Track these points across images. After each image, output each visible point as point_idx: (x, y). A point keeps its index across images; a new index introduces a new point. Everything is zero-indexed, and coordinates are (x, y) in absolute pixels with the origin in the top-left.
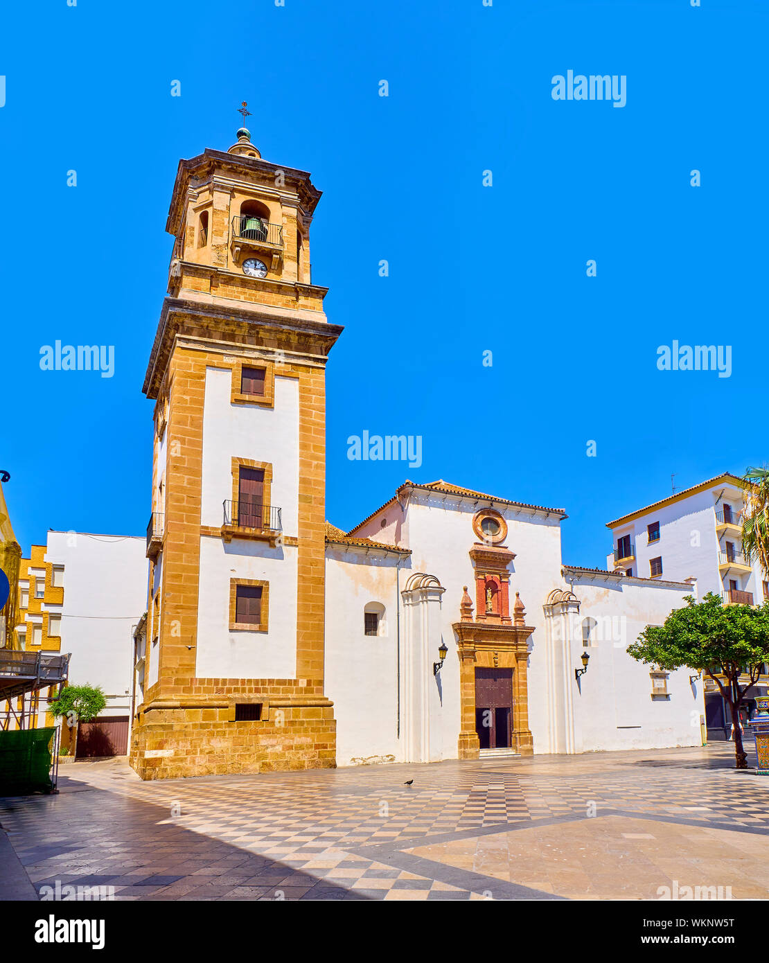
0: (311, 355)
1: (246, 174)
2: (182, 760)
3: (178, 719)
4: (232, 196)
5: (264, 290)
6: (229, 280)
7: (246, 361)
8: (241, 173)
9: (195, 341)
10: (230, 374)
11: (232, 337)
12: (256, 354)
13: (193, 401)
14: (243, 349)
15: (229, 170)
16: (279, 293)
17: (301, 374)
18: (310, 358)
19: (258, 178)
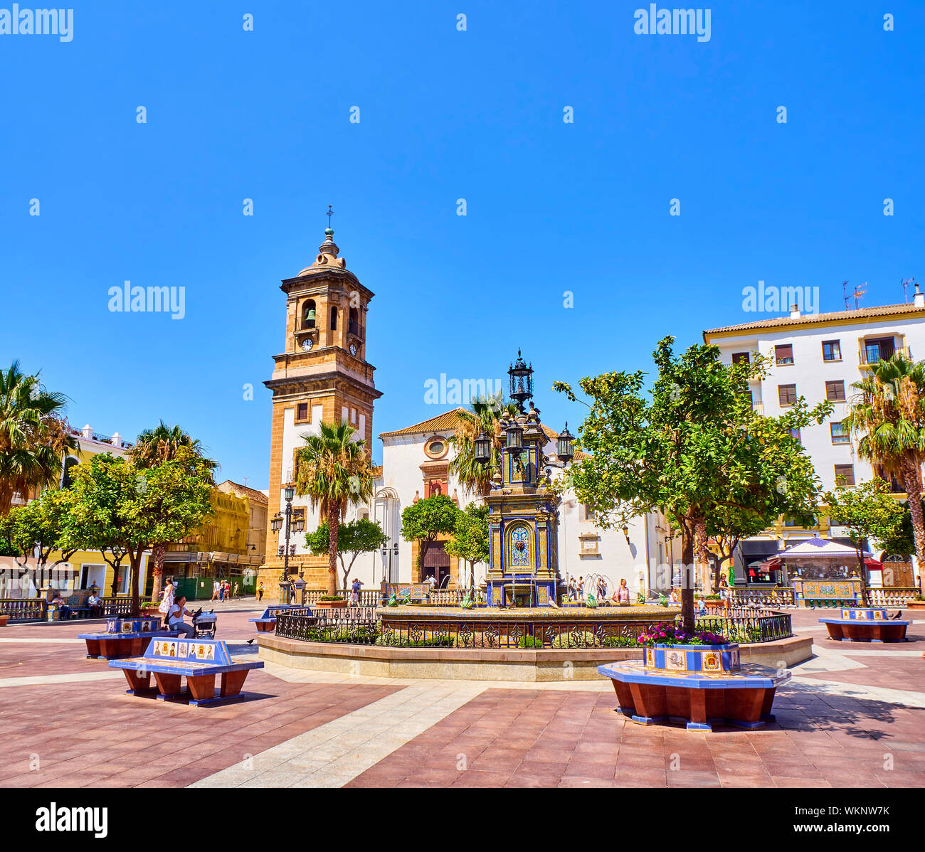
0: (327, 390)
1: (303, 284)
2: (268, 592)
3: (268, 574)
4: (298, 302)
5: (310, 357)
6: (294, 358)
7: (299, 402)
8: (300, 285)
9: (279, 398)
10: (293, 410)
11: (293, 391)
12: (303, 397)
13: (279, 428)
14: (298, 396)
15: (296, 286)
16: (316, 356)
17: (323, 401)
18: (327, 392)
19: (309, 285)
